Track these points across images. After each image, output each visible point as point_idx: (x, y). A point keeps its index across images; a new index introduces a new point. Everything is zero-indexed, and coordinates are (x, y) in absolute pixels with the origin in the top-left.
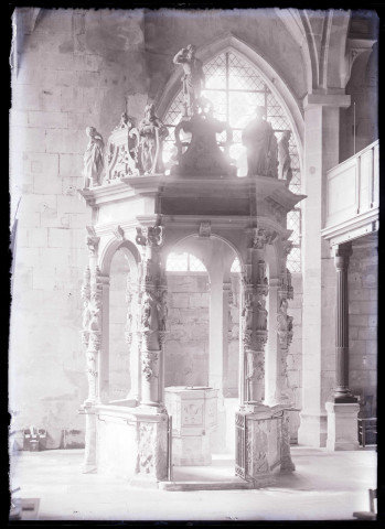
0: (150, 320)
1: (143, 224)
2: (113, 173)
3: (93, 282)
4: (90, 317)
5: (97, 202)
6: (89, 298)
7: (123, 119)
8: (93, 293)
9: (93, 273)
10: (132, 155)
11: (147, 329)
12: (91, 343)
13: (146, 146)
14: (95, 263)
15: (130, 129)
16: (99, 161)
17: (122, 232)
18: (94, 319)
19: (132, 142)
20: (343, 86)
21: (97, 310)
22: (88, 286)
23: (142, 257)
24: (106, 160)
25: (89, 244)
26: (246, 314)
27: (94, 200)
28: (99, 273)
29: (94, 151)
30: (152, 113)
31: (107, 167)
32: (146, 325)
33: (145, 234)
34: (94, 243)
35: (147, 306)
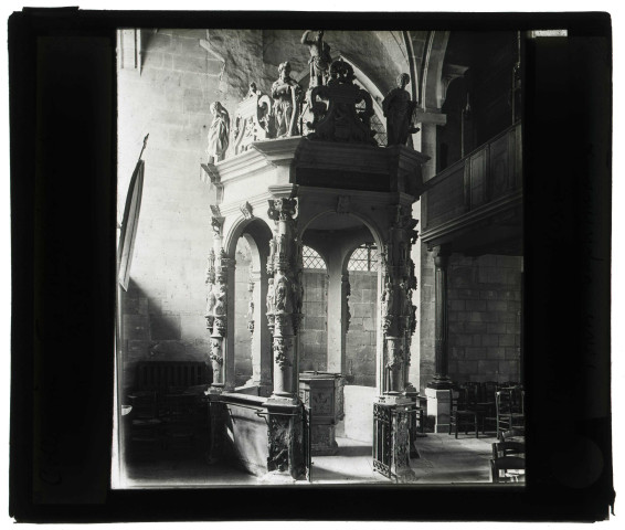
0: (284, 301)
1: (276, 196)
2: (240, 148)
3: (218, 264)
4: (215, 300)
5: (222, 180)
6: (213, 282)
7: (251, 89)
8: (218, 275)
9: (218, 255)
10: (262, 125)
11: (280, 312)
12: (215, 328)
13: (279, 109)
14: (219, 245)
15: (260, 97)
16: (224, 137)
17: (250, 208)
18: (218, 303)
19: (262, 111)
20: (439, 106)
21: (222, 294)
22: (213, 268)
23: (274, 234)
24: (232, 136)
25: (213, 224)
26: (387, 297)
27: (219, 178)
28: (224, 255)
29: (218, 127)
30: (287, 73)
31: (232, 143)
32: (281, 307)
33: (279, 207)
34: (218, 223)
35: (281, 286)
